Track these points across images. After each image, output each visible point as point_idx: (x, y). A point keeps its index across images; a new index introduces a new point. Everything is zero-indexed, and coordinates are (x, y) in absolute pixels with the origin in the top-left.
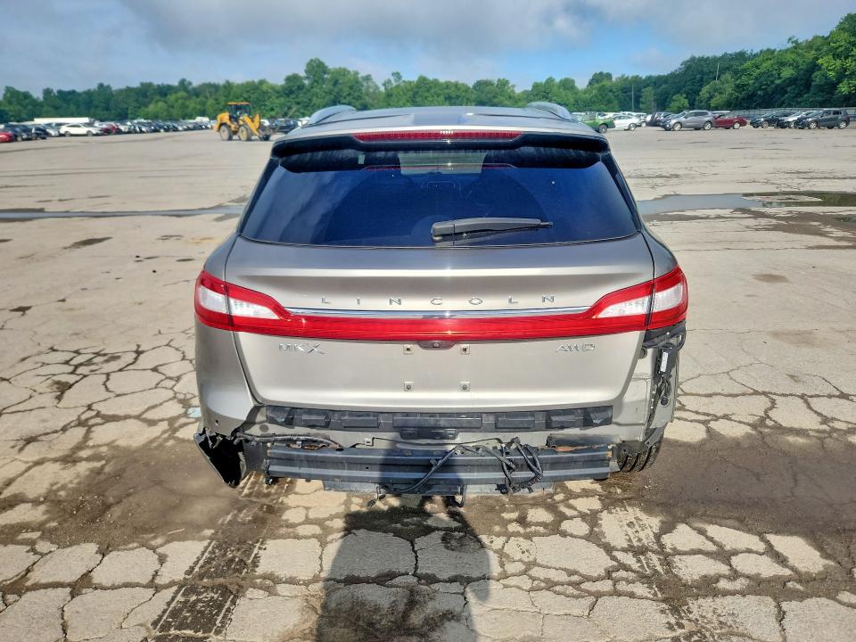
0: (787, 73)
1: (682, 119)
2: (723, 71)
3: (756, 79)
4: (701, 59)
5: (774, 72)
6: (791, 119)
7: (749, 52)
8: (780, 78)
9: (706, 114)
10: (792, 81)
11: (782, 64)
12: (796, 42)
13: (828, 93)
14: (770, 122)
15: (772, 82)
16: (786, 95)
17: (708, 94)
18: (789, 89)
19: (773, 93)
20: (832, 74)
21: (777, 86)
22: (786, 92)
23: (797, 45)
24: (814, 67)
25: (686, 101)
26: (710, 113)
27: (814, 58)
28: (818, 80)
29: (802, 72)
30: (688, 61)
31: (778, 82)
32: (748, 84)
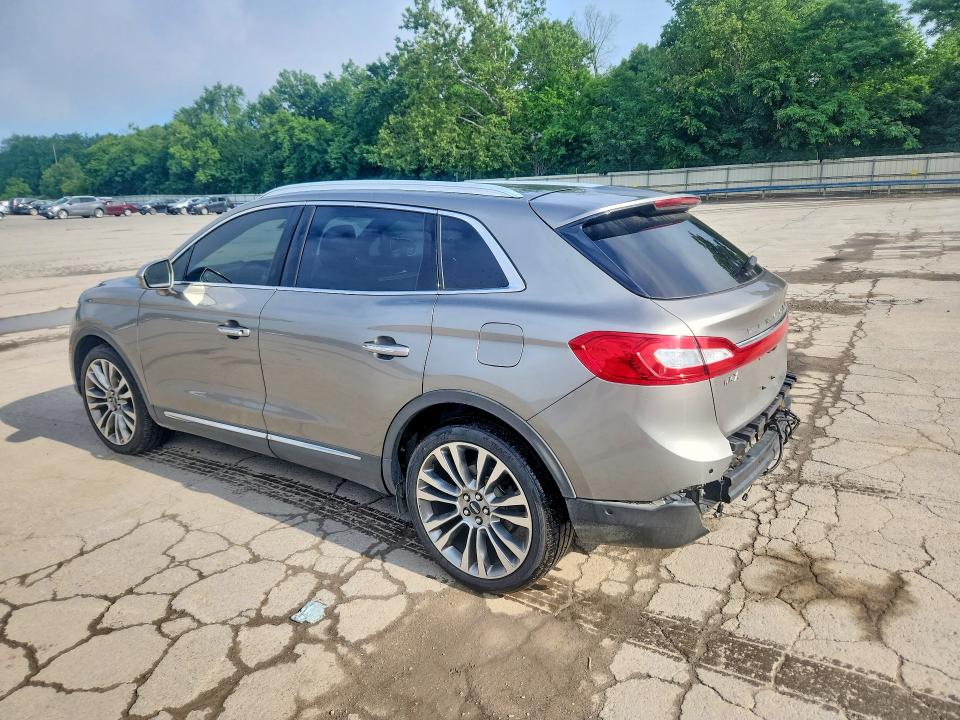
0: (141, 160)
1: (66, 205)
2: (62, 153)
3: (108, 164)
4: (27, 139)
5: (126, 158)
6: (179, 206)
7: (83, 135)
8: (134, 165)
9: (93, 200)
10: (148, 169)
11: (132, 151)
12: (137, 129)
13: (187, 181)
14: (159, 208)
15: (128, 168)
16: (147, 183)
17: (53, 179)
18: (147, 176)
19: (132, 180)
20: (186, 163)
21: (134, 173)
22: (146, 180)
23: (139, 133)
24: (166, 156)
25: (27, 186)
26: (97, 199)
27: (164, 147)
28: (174, 168)
29: (155, 160)
30: (11, 140)
31: (133, 168)
32: (101, 170)
